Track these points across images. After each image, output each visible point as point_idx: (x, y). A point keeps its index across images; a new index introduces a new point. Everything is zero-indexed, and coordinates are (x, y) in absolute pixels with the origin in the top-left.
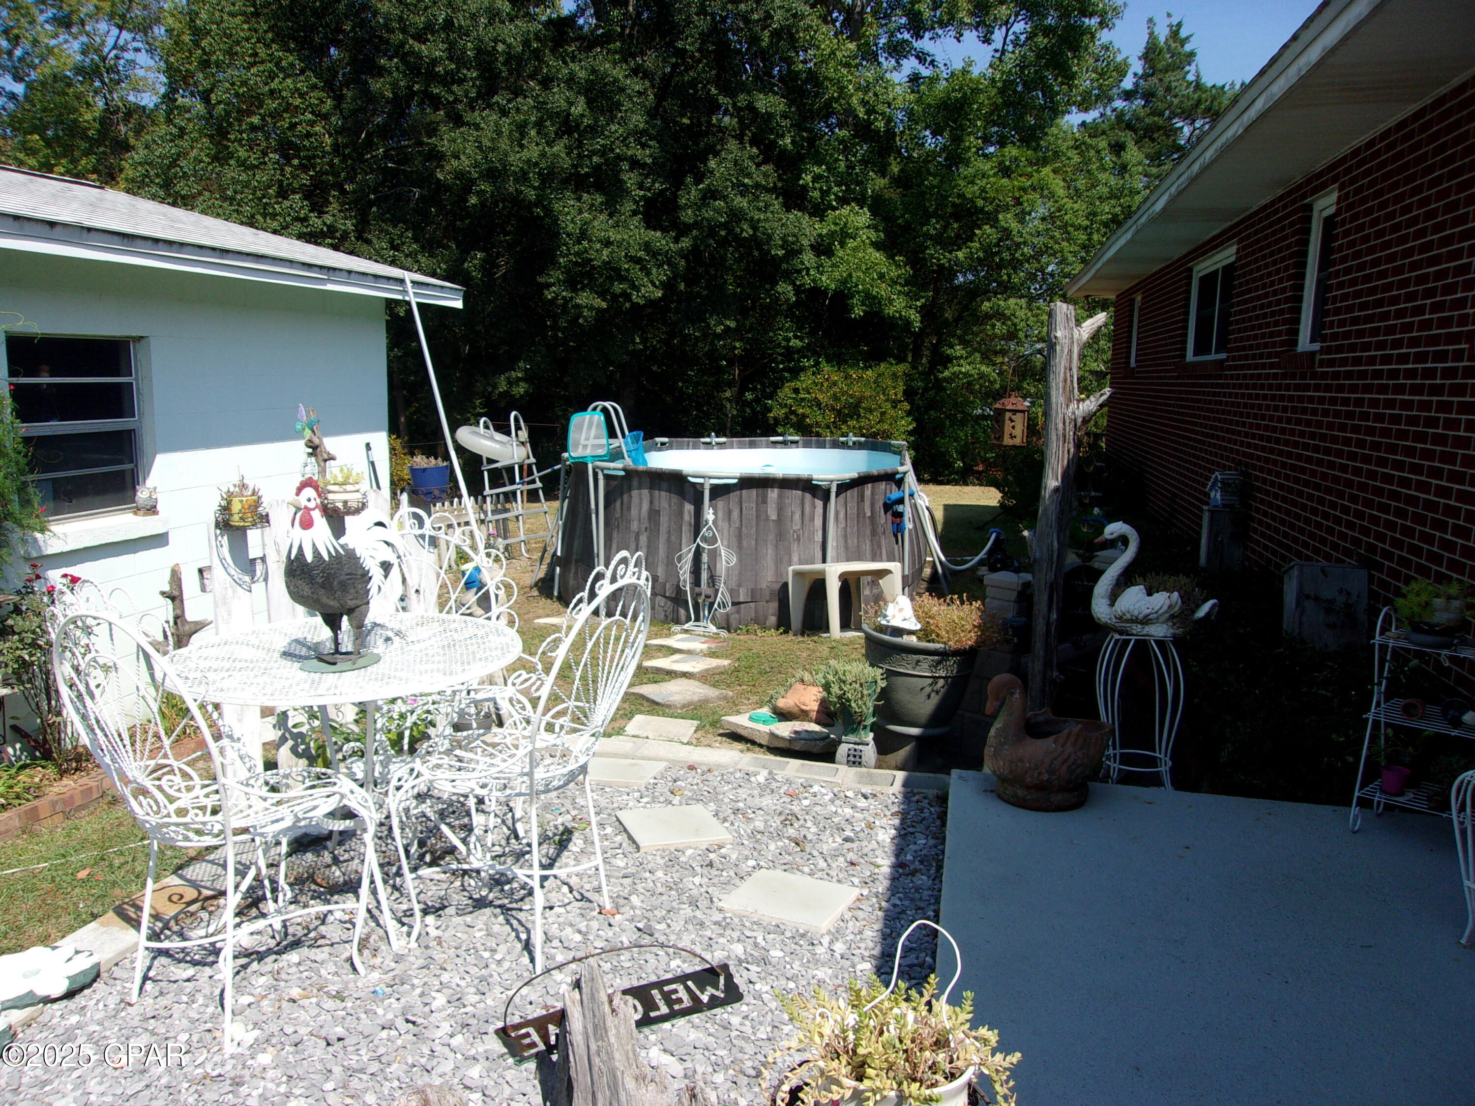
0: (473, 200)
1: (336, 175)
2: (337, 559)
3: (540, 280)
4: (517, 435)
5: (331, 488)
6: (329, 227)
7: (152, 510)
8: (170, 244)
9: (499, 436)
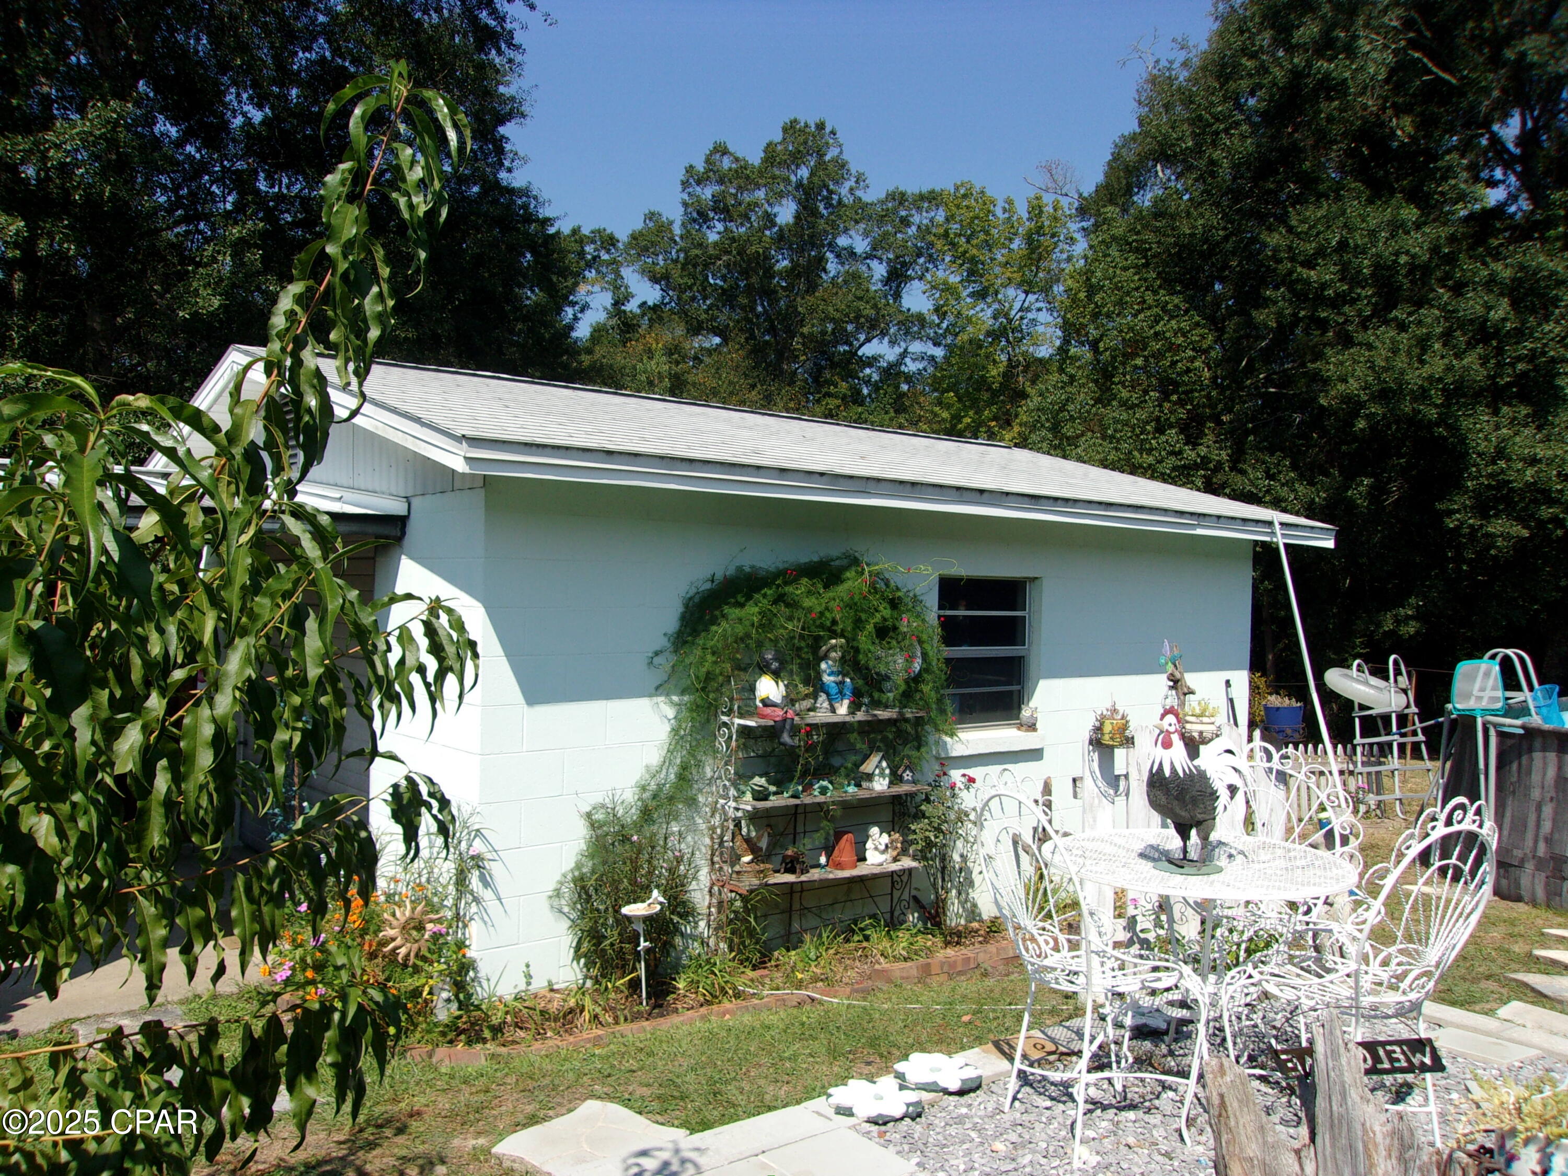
0: (1361, 424)
1: (1213, 406)
2: (1190, 776)
3: (1439, 506)
4: (1396, 681)
5: (1188, 718)
6: (1203, 458)
7: (1032, 727)
8: (1066, 501)
9: (1374, 681)
